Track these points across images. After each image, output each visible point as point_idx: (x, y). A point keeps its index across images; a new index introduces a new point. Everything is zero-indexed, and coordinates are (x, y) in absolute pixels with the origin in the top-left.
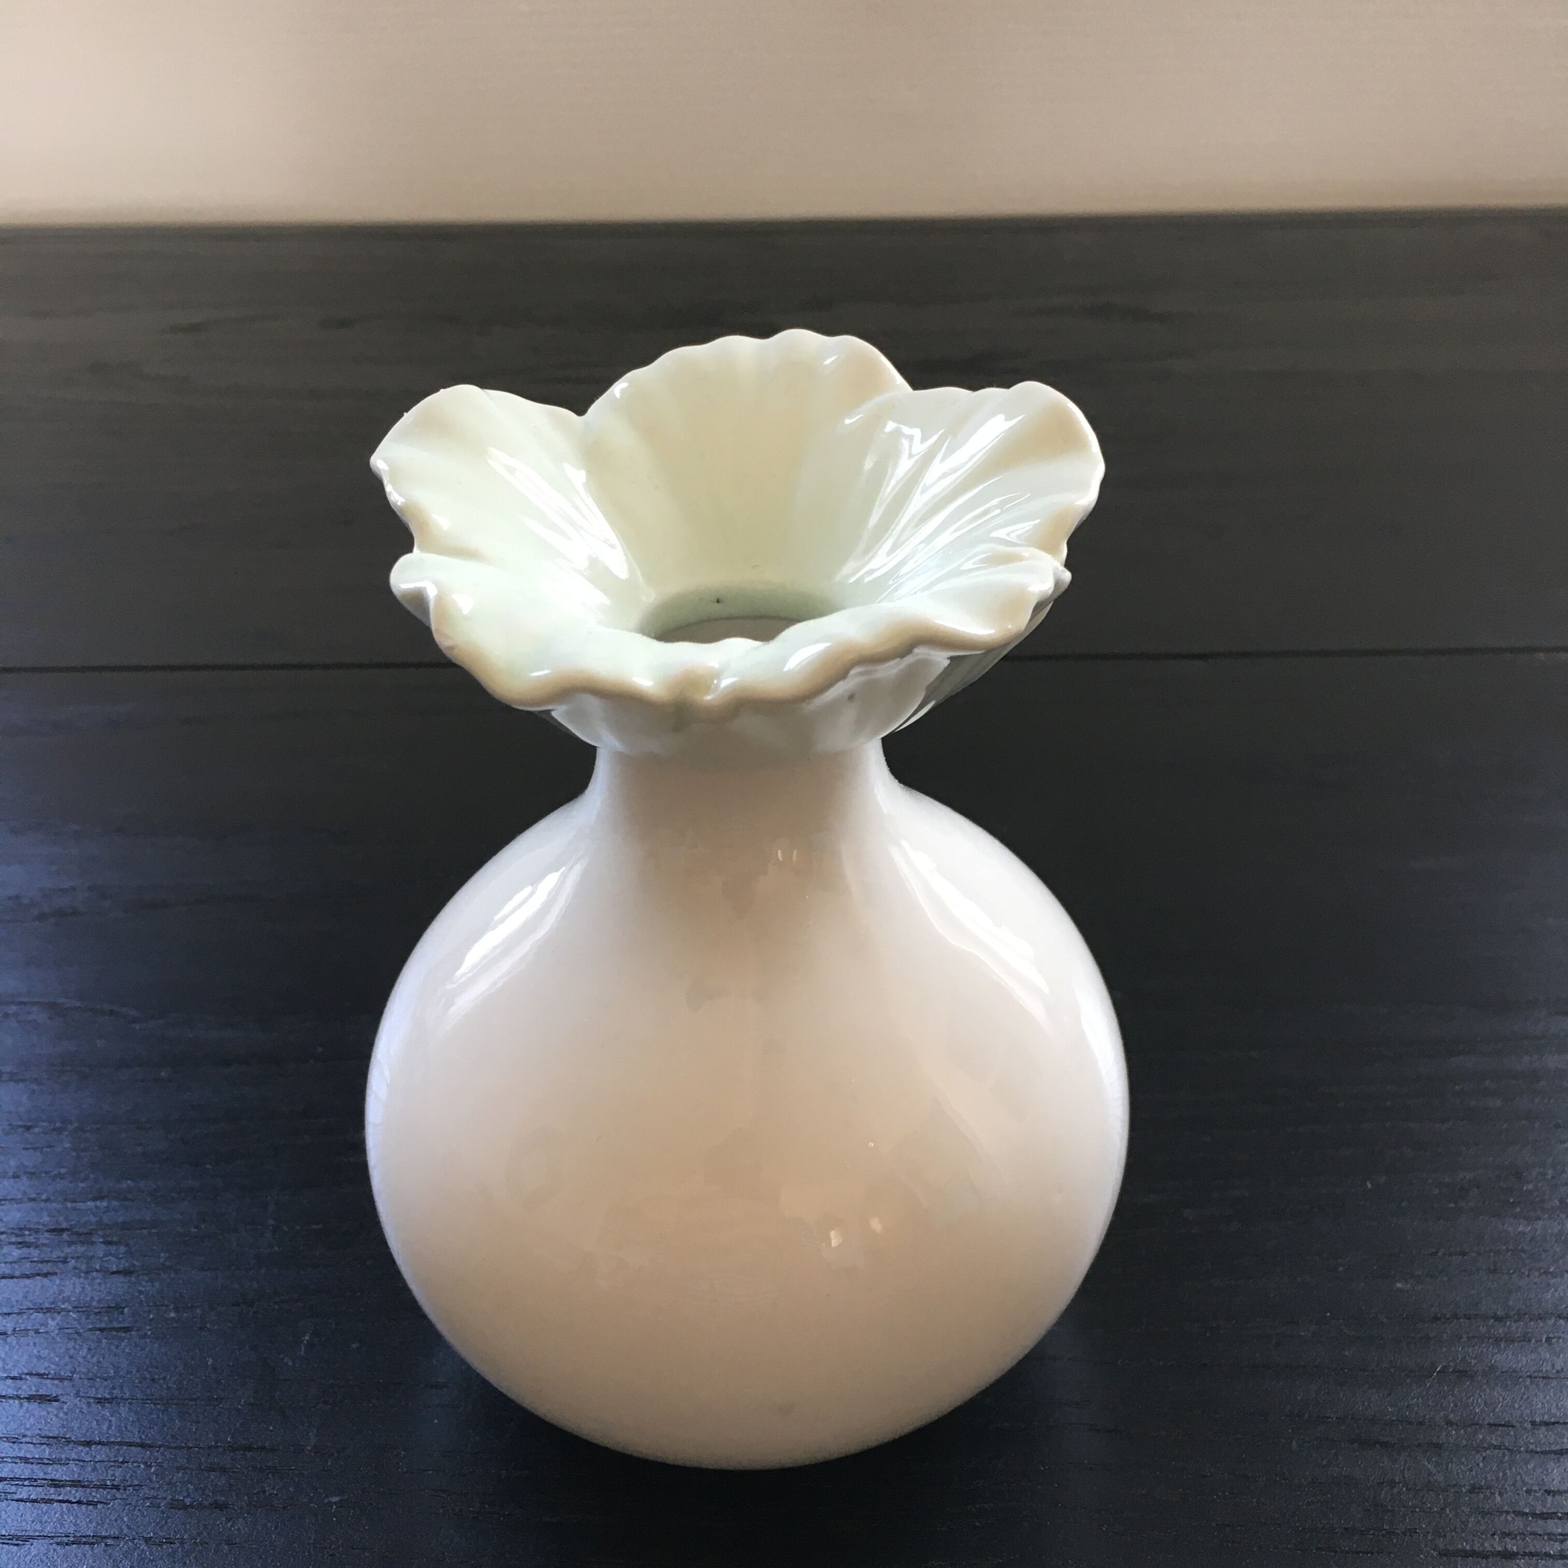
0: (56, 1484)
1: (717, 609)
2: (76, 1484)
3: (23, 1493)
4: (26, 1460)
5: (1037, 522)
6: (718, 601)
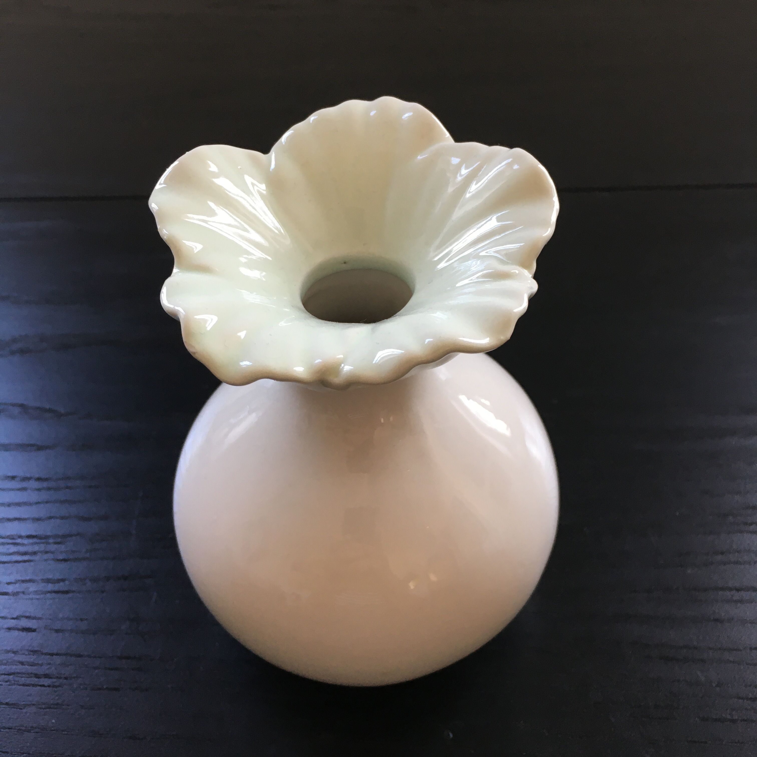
0: (37, 676)
1: (344, 267)
2: (46, 676)
3: (23, 680)
4: (22, 663)
5: (522, 244)
6: (345, 263)
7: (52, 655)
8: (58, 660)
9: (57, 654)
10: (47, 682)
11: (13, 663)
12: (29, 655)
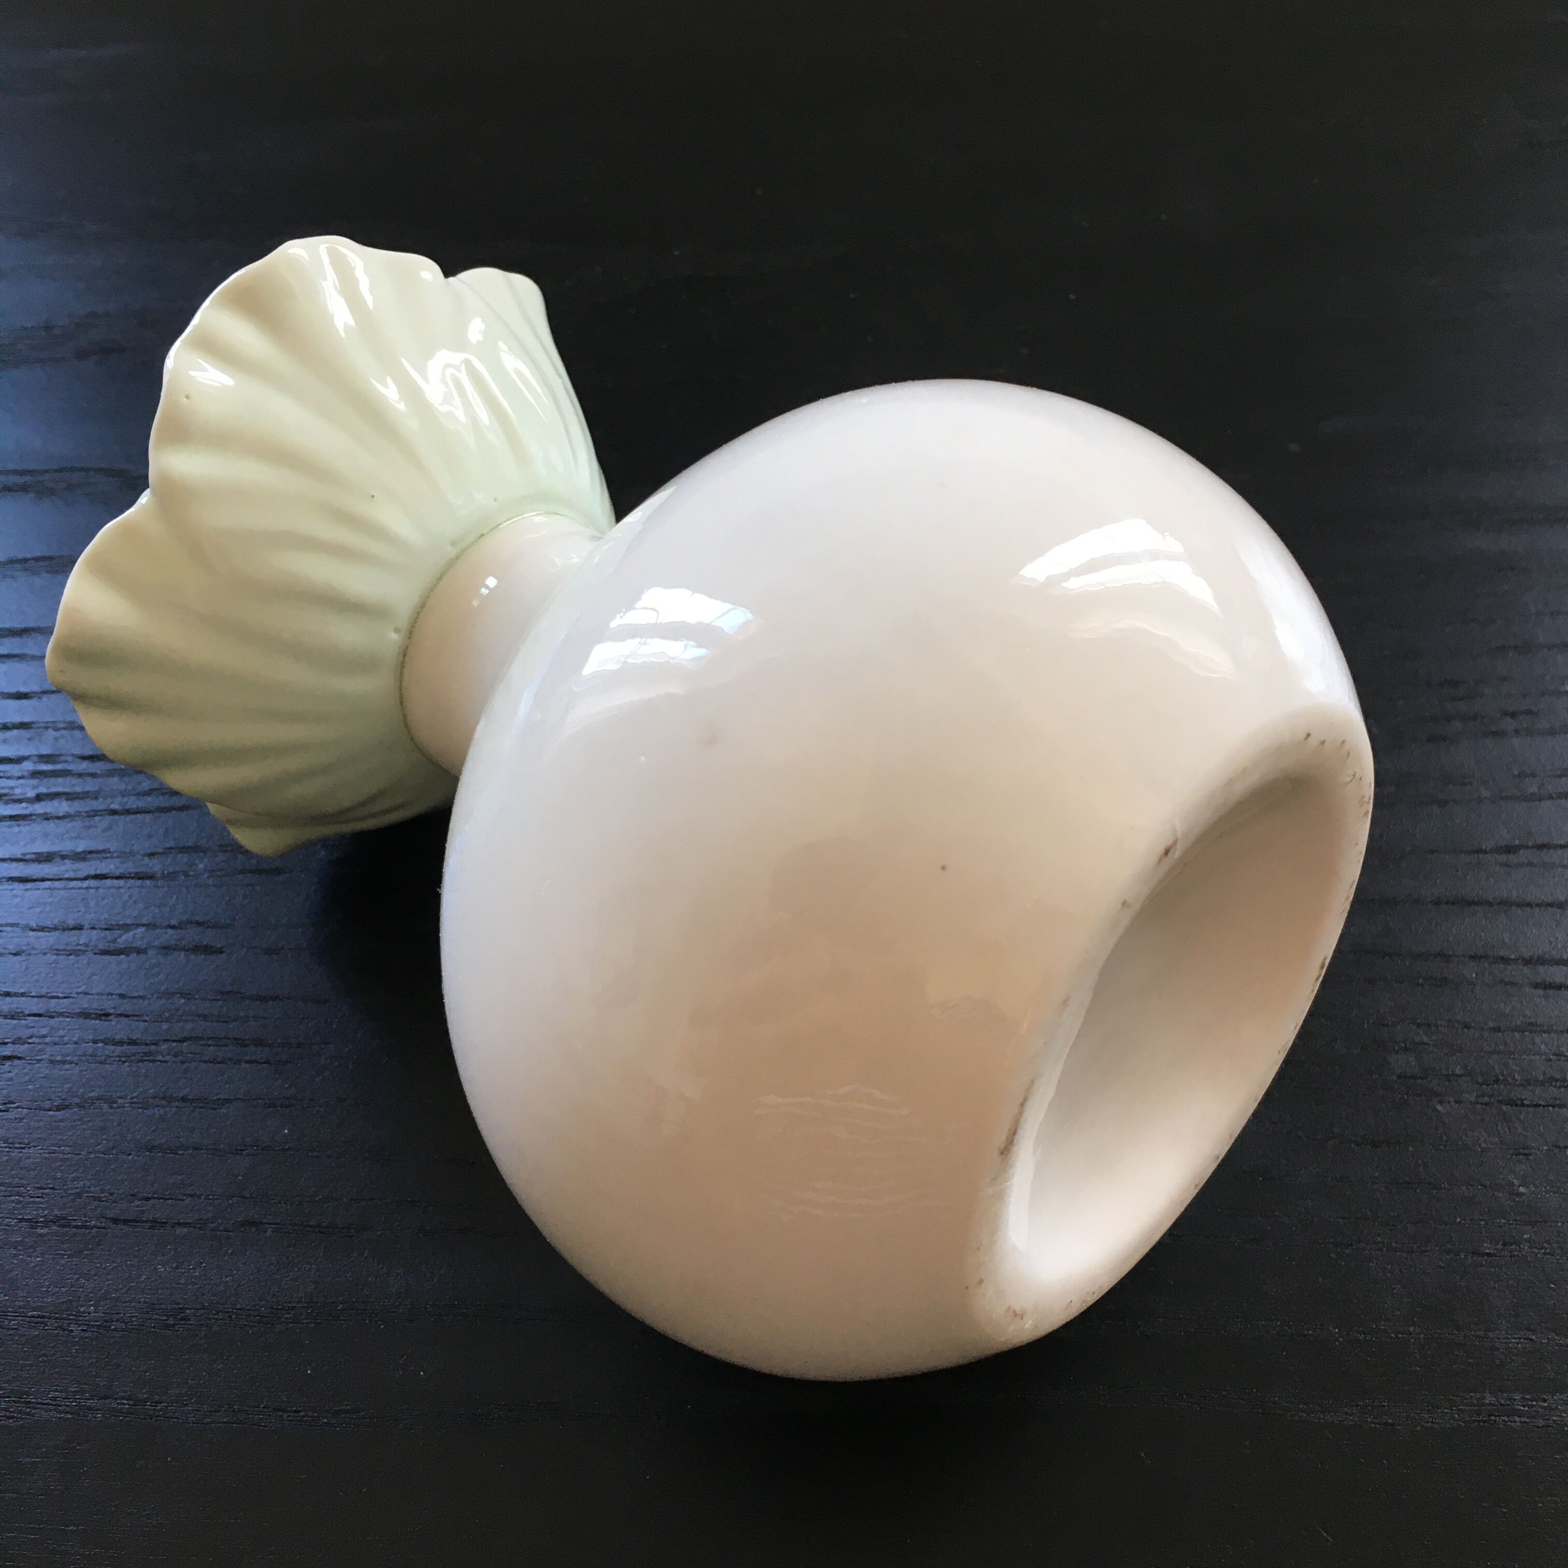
2: (260, 1043)
3: (210, 1053)
4: (205, 1018)
7: (262, 999)
8: (275, 1009)
9: (274, 998)
10: (259, 1053)
12: (217, 999)
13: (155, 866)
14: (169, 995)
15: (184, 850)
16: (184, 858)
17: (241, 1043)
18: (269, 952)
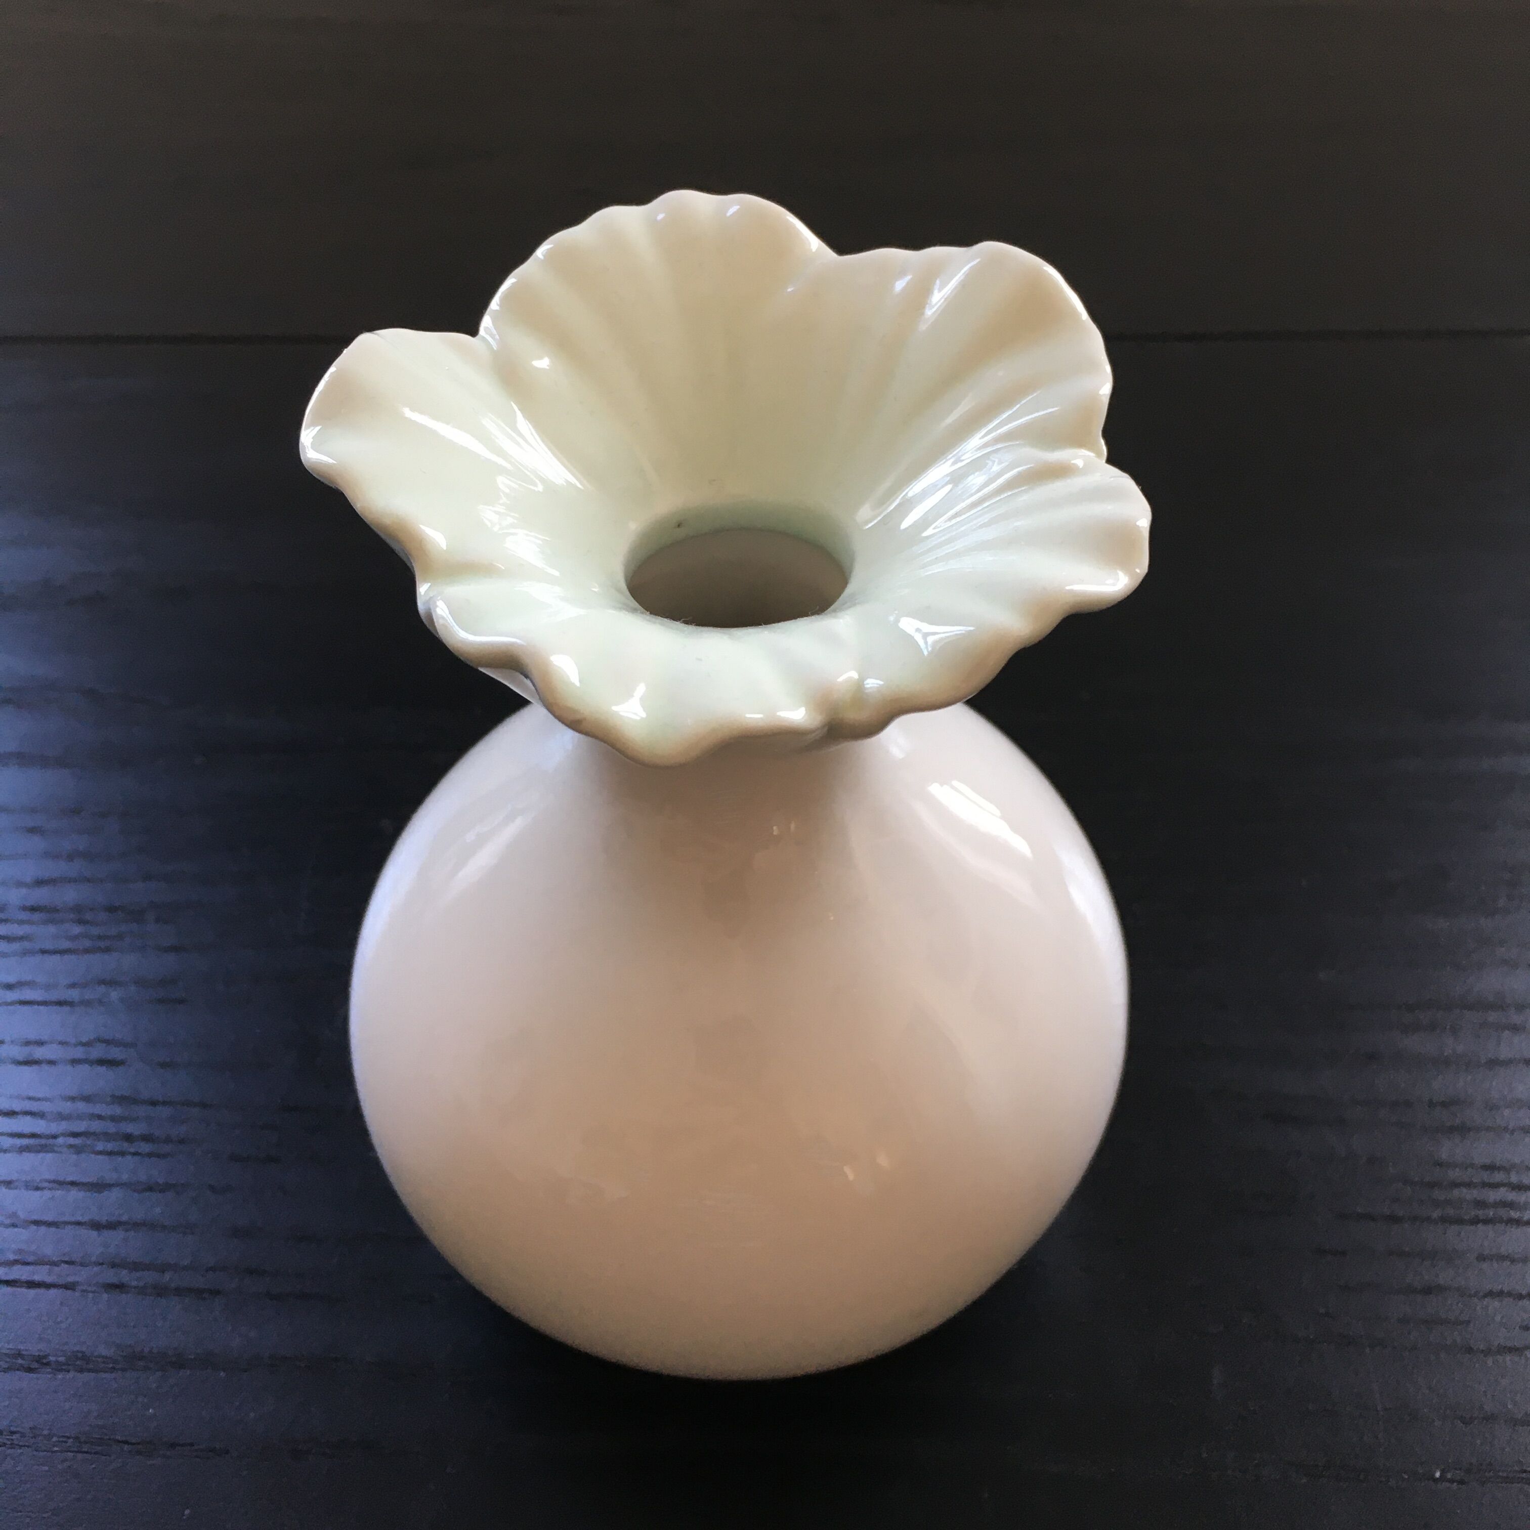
1: (679, 533)
2: (146, 1138)
3: (100, 1145)
6: (680, 525)
7: (154, 1103)
8: (164, 1112)
9: (164, 1103)
10: (145, 1147)
11: (80, 1117)
12: (113, 1103)
13: (74, 994)
14: (73, 1099)
15: (102, 982)
16: (102, 989)
17: (128, 1138)
18: (163, 1065)
